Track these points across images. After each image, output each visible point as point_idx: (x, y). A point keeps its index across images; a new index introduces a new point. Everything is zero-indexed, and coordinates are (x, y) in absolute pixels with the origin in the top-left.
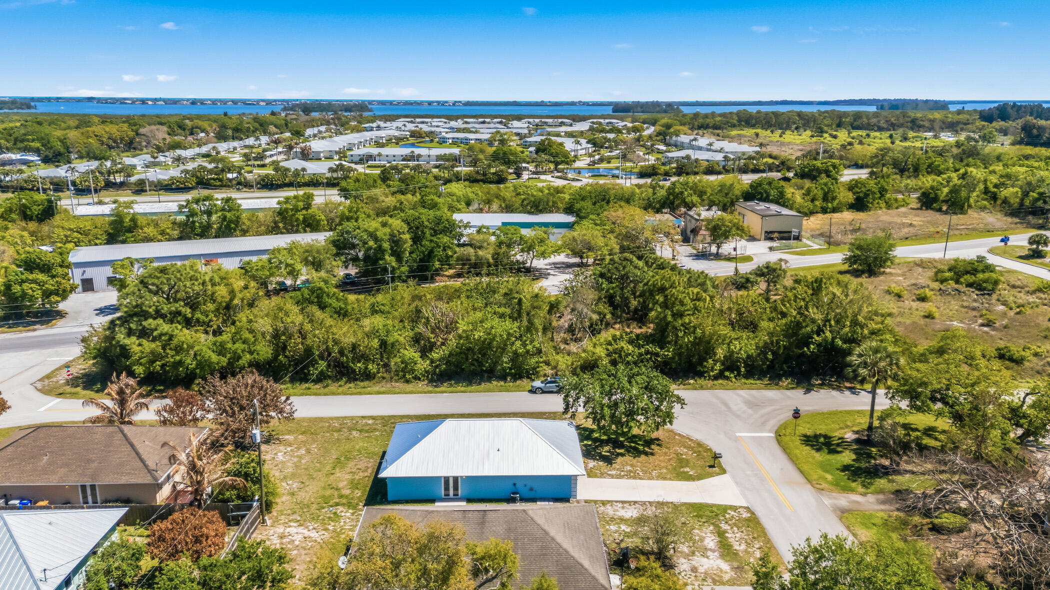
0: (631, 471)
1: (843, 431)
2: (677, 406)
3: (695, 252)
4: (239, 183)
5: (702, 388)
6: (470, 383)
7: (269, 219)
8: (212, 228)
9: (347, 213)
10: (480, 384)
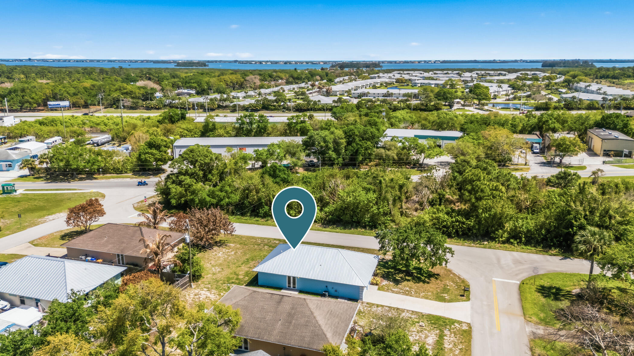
0: (407, 291)
1: (574, 287)
2: (448, 255)
3: (545, 161)
4: (284, 108)
5: (490, 248)
6: (345, 228)
7: (282, 128)
8: (252, 131)
9: (324, 126)
10: (350, 229)
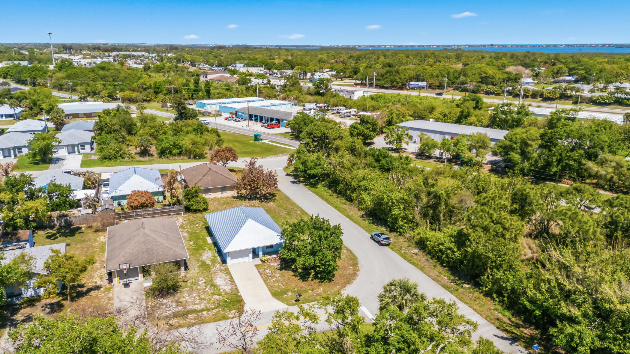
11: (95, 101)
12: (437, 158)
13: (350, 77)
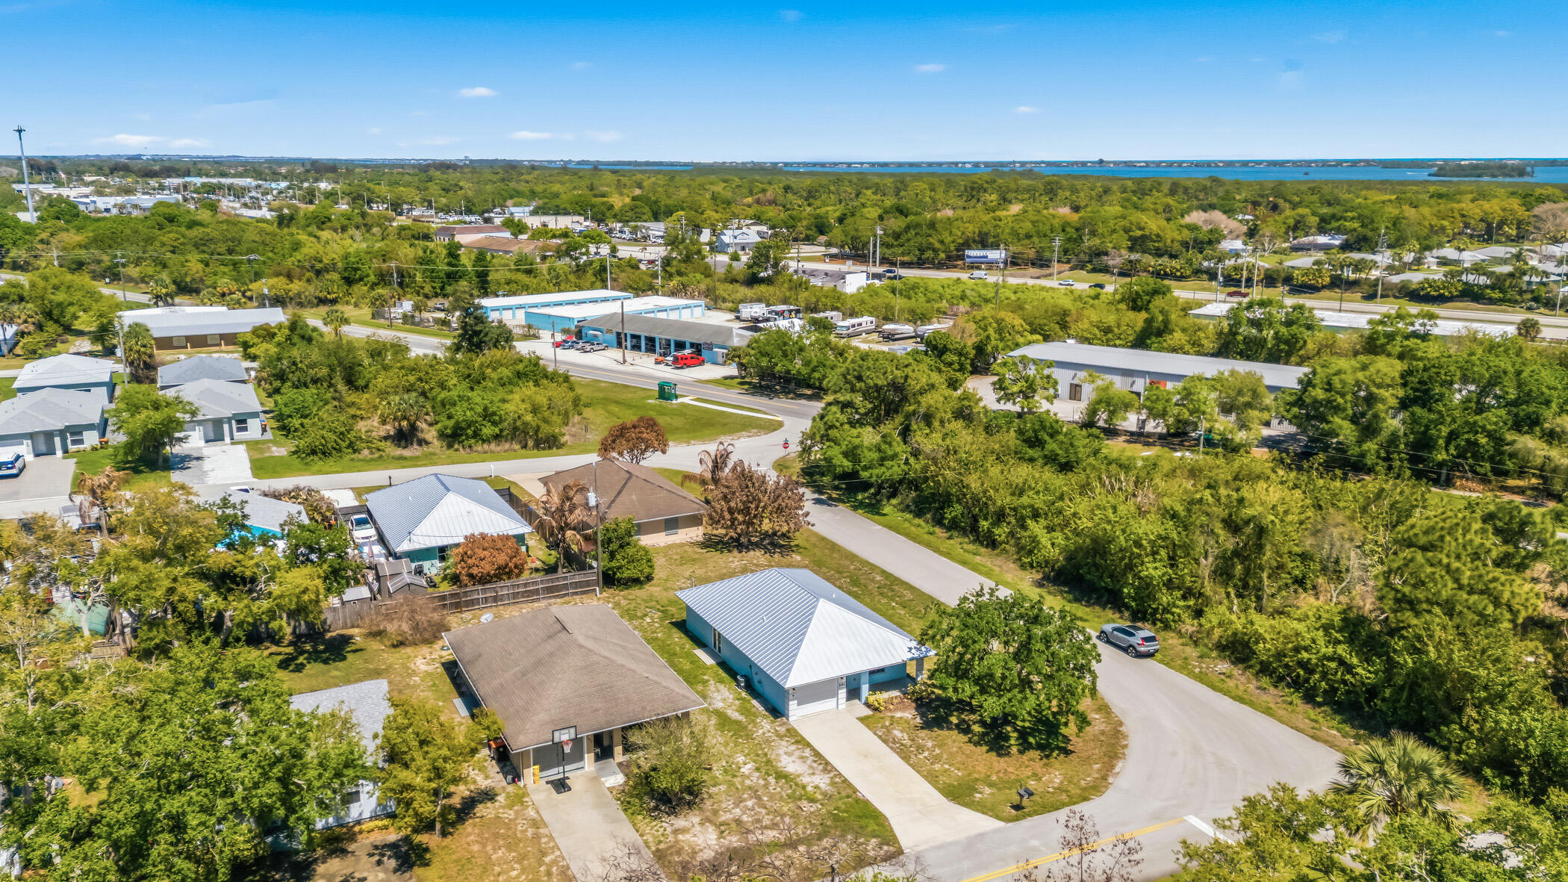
0: (920, 746)
8: (1261, 347)
11: (205, 305)
12: (1132, 434)
13: (809, 240)
